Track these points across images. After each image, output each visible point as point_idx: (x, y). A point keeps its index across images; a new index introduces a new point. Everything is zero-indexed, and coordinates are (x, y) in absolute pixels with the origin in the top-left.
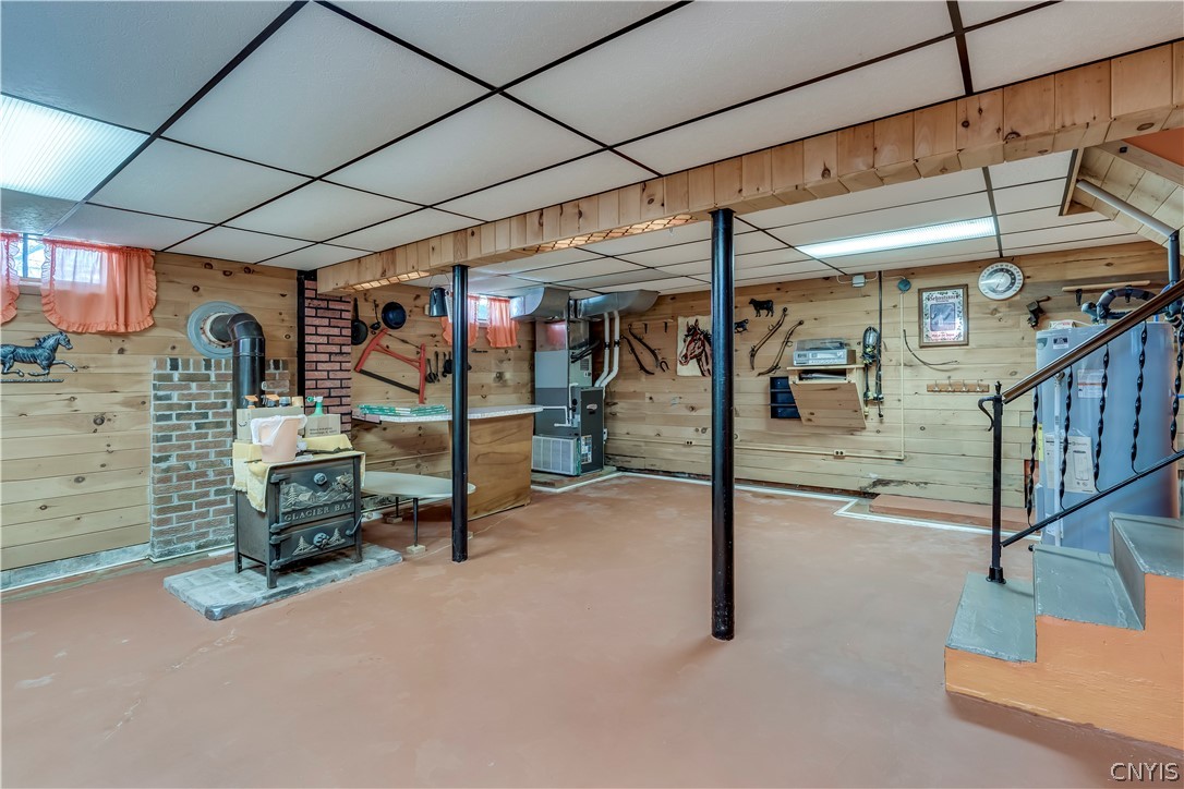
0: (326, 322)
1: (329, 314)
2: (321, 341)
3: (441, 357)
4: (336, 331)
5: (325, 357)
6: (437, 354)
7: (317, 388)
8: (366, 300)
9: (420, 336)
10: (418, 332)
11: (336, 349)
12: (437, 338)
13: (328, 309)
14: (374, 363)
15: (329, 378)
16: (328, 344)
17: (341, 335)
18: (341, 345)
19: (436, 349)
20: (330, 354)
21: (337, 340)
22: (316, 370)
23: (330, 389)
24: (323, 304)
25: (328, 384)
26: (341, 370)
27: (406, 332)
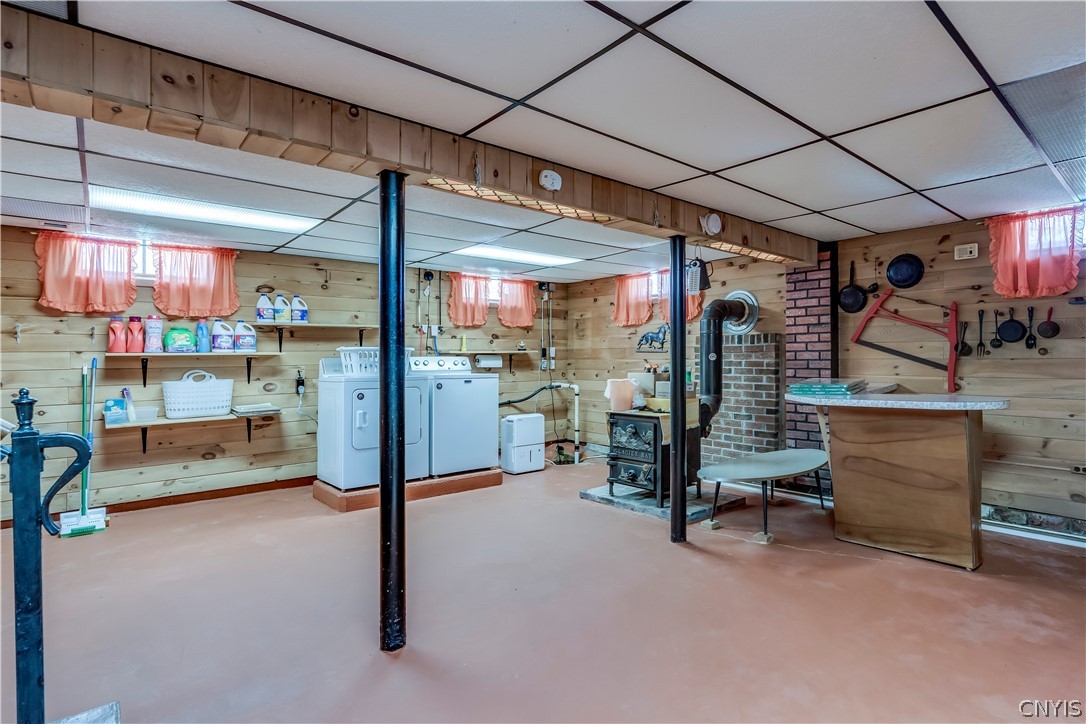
0: (804, 294)
1: (807, 285)
2: (800, 314)
3: (990, 317)
4: (814, 302)
5: (803, 329)
6: (981, 314)
7: (796, 359)
8: (866, 260)
9: (949, 292)
10: (946, 287)
11: (813, 320)
12: (983, 291)
13: (806, 280)
14: (878, 331)
15: (807, 350)
16: (806, 315)
17: (819, 306)
18: (819, 316)
19: (982, 306)
20: (808, 325)
21: (816, 311)
22: (795, 342)
23: (808, 360)
24: (802, 277)
25: (807, 355)
26: (819, 341)
27: (924, 289)
